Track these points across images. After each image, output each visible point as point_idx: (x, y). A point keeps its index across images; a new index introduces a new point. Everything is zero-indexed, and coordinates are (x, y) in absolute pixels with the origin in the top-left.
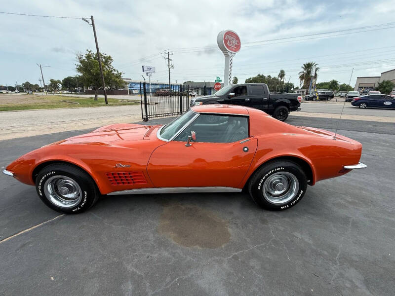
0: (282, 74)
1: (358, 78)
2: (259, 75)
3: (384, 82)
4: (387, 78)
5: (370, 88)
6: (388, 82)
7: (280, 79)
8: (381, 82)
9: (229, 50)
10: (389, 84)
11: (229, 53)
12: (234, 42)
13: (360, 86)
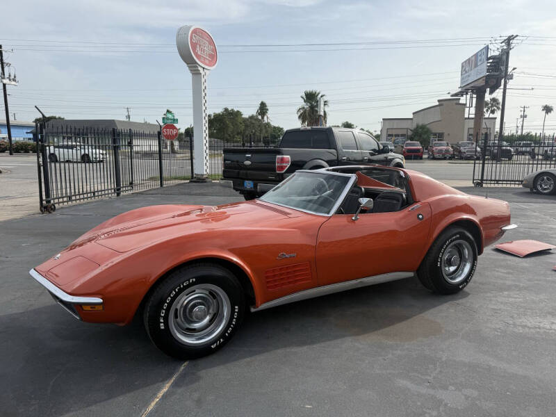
0: (263, 109)
1: (383, 119)
2: (226, 110)
3: (418, 126)
4: (421, 121)
5: (402, 135)
6: (423, 127)
7: (260, 117)
8: (414, 126)
9: (201, 64)
10: (425, 130)
11: (200, 68)
12: (207, 49)
13: (389, 133)
